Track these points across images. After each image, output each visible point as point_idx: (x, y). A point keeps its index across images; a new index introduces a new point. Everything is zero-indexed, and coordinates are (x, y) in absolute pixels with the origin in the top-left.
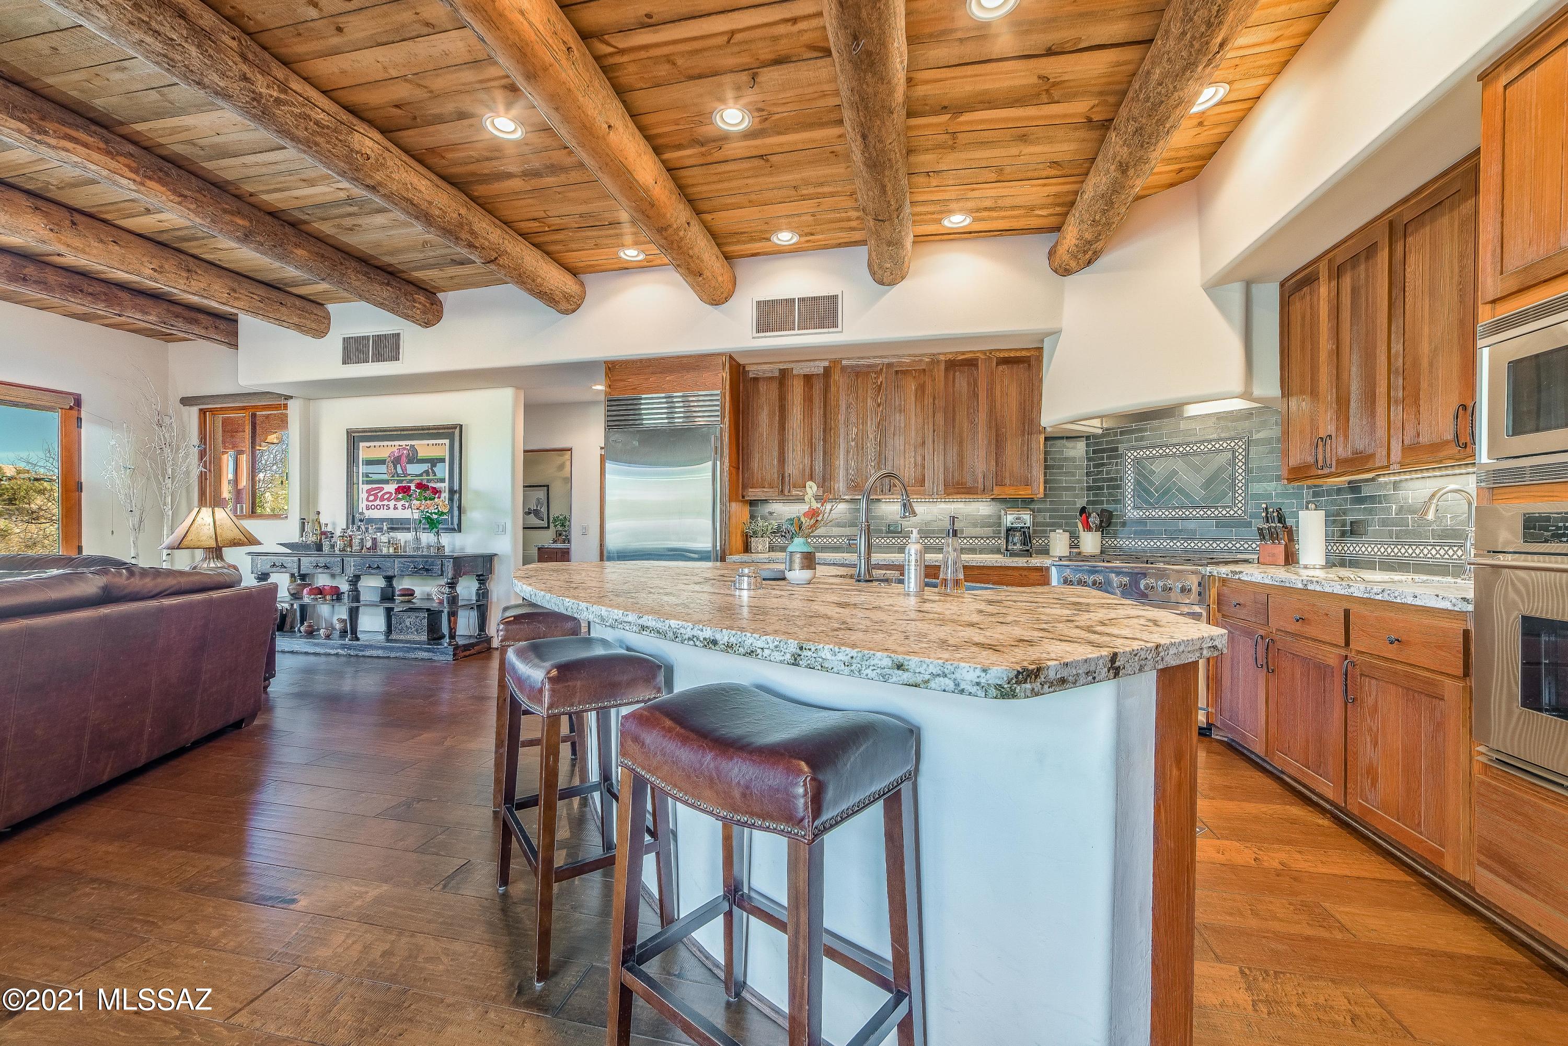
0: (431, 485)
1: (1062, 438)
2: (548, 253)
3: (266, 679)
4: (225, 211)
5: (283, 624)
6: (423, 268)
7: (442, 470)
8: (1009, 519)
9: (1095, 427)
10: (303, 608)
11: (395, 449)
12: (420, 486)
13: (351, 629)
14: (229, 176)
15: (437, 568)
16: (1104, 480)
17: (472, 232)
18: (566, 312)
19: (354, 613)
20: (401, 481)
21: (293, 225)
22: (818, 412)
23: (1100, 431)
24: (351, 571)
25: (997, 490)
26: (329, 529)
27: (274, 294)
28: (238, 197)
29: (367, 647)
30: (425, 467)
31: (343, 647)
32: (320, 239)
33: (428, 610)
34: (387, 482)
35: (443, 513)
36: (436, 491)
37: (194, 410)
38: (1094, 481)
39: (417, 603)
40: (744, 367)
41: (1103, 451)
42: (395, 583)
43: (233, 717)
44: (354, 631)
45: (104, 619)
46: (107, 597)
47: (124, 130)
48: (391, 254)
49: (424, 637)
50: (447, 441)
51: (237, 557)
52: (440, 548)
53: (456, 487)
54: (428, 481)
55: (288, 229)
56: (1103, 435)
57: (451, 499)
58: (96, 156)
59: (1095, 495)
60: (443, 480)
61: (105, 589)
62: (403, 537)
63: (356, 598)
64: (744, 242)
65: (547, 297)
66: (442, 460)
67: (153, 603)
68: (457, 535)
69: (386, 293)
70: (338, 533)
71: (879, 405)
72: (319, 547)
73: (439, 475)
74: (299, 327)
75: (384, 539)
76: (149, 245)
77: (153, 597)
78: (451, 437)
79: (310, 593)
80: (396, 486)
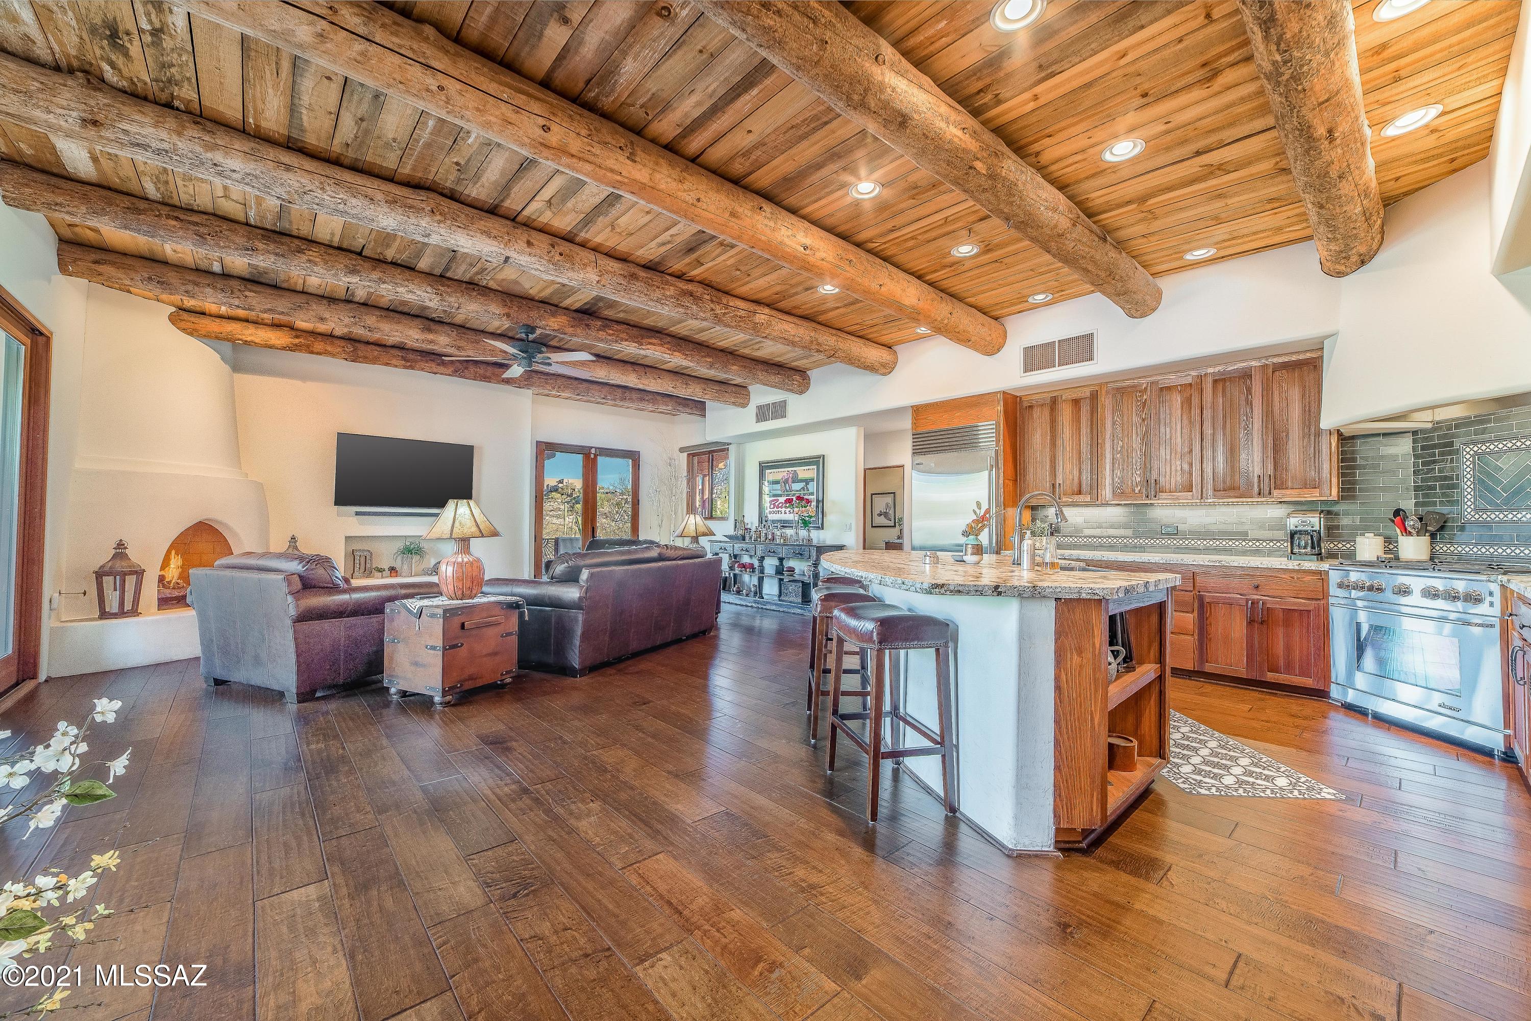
0: (806, 497)
1: (1378, 435)
2: (868, 339)
3: (717, 613)
4: (702, 357)
5: (725, 585)
6: (797, 360)
7: (812, 487)
8: (1293, 523)
9: (1422, 421)
10: (735, 575)
11: (785, 474)
12: (799, 498)
13: (759, 591)
14: (704, 339)
15: (806, 554)
16: (1436, 479)
17: (819, 344)
18: (884, 374)
19: (761, 580)
20: (788, 495)
21: (731, 353)
22: (1085, 430)
23: (1430, 426)
24: (759, 553)
25: (1275, 493)
26: (749, 527)
27: (723, 387)
28: (708, 346)
29: (768, 603)
30: (802, 485)
31: (755, 602)
32: (744, 357)
33: (803, 582)
34: (780, 496)
35: (811, 517)
36: (808, 501)
37: (685, 454)
38: (1423, 480)
39: (797, 577)
40: (1021, 398)
41: (1434, 446)
42: (784, 562)
43: (703, 628)
44: (761, 593)
45: (659, 568)
46: (661, 558)
47: (666, 332)
48: (779, 356)
49: (800, 600)
50: (815, 467)
51: (704, 541)
52: (810, 540)
53: (820, 499)
54: (805, 494)
55: (729, 356)
56: (1434, 429)
57: (817, 507)
58: (657, 348)
59: (1426, 496)
60: (812, 494)
61: (660, 554)
62: (789, 532)
63: (762, 572)
64: (1007, 307)
65: (870, 368)
66: (812, 480)
67: (674, 562)
68: (821, 531)
69: (777, 379)
70: (754, 529)
71: (1144, 420)
72: (744, 539)
73: (811, 491)
74: (734, 404)
75: (778, 533)
76: (672, 374)
77: (674, 560)
78: (817, 464)
79: (738, 567)
80: (785, 498)
